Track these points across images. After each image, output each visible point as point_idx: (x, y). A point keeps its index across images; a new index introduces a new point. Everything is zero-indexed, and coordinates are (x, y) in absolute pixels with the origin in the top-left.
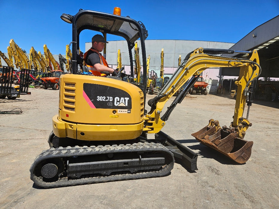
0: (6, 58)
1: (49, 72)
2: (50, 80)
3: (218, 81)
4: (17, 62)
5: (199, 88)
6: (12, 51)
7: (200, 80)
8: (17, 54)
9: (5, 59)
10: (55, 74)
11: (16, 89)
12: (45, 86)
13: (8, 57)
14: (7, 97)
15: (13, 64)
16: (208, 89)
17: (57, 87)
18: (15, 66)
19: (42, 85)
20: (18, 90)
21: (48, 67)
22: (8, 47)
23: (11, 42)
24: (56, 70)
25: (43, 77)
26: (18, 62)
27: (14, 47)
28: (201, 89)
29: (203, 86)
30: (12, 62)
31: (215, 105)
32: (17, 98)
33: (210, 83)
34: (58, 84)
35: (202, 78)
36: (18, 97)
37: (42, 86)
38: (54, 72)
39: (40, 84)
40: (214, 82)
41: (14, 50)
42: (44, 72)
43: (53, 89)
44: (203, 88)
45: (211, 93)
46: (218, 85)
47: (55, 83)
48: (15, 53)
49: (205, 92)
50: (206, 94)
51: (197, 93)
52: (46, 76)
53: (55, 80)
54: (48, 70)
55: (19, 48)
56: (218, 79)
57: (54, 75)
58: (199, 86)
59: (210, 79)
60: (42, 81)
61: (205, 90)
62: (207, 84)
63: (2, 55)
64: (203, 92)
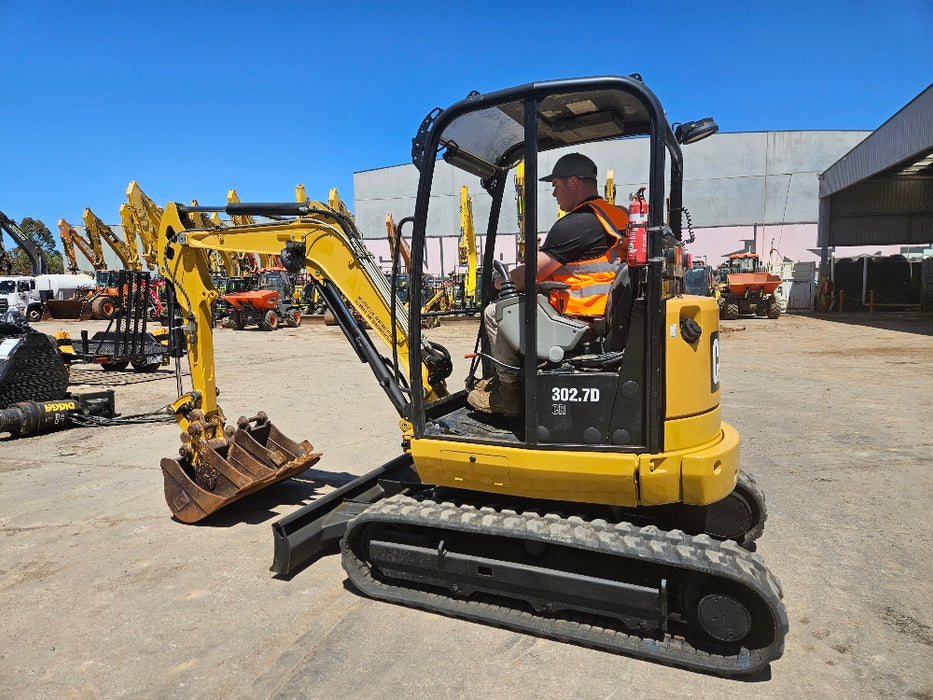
0: (116, 241)
1: (245, 274)
2: (250, 301)
3: (817, 266)
4: (149, 251)
5: (750, 295)
6: (135, 219)
7: (751, 268)
8: (150, 225)
9: (114, 243)
10: (265, 279)
11: (160, 338)
12: (238, 321)
13: (122, 236)
14: (130, 366)
15: (138, 259)
16: (783, 297)
17: (272, 321)
18: (145, 263)
19: (227, 318)
20: (165, 343)
21: (242, 258)
22: (122, 208)
23: (129, 191)
24: (269, 268)
25: (228, 292)
26: (152, 250)
27: (139, 206)
28: (758, 299)
29: (762, 287)
30: (135, 251)
31: (822, 353)
32: (161, 368)
33: (787, 273)
34: (274, 310)
35: (756, 259)
36: (165, 364)
37: (226, 320)
38: (263, 273)
39: (223, 316)
40: (801, 272)
41: (140, 215)
42: (232, 274)
43: (262, 328)
44: (765, 293)
45: (793, 310)
46: (816, 279)
47: (268, 310)
48: (144, 223)
49: (773, 306)
50: (774, 316)
51: (743, 314)
52: (238, 290)
53: (265, 298)
54: (242, 269)
55: (154, 206)
56: (818, 260)
57: (263, 282)
58: (747, 287)
59: (786, 260)
60: (228, 305)
61: (773, 299)
62: (777, 278)
63: (105, 231)
64: (767, 310)
